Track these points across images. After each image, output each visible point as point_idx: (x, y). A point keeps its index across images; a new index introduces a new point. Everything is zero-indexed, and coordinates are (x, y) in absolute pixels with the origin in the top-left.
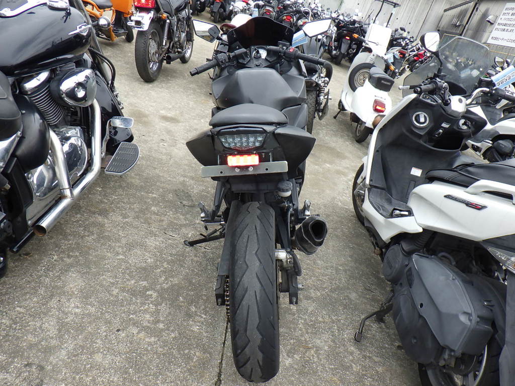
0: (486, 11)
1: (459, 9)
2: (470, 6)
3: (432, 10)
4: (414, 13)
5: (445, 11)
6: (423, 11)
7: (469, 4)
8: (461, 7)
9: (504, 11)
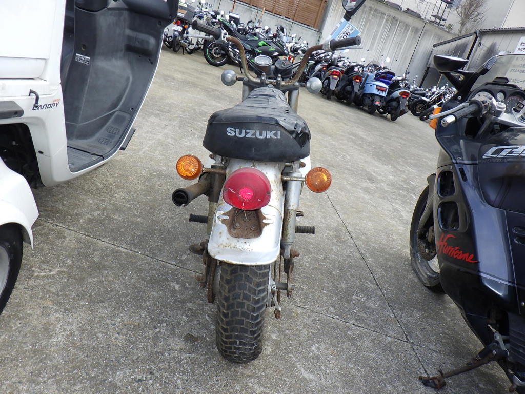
0: (492, 45)
1: (454, 44)
2: (469, 40)
3: (419, 45)
4: (401, 49)
5: (435, 46)
6: (410, 46)
7: (469, 38)
8: (457, 42)
9: (519, 46)
